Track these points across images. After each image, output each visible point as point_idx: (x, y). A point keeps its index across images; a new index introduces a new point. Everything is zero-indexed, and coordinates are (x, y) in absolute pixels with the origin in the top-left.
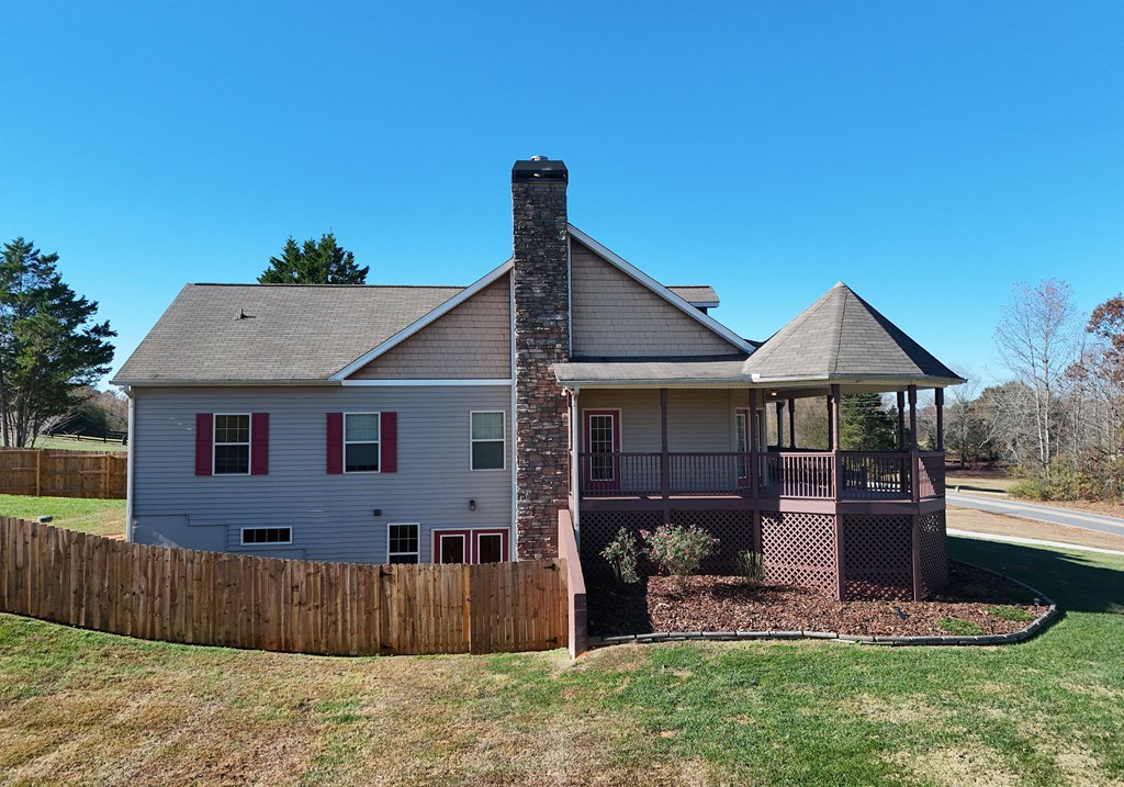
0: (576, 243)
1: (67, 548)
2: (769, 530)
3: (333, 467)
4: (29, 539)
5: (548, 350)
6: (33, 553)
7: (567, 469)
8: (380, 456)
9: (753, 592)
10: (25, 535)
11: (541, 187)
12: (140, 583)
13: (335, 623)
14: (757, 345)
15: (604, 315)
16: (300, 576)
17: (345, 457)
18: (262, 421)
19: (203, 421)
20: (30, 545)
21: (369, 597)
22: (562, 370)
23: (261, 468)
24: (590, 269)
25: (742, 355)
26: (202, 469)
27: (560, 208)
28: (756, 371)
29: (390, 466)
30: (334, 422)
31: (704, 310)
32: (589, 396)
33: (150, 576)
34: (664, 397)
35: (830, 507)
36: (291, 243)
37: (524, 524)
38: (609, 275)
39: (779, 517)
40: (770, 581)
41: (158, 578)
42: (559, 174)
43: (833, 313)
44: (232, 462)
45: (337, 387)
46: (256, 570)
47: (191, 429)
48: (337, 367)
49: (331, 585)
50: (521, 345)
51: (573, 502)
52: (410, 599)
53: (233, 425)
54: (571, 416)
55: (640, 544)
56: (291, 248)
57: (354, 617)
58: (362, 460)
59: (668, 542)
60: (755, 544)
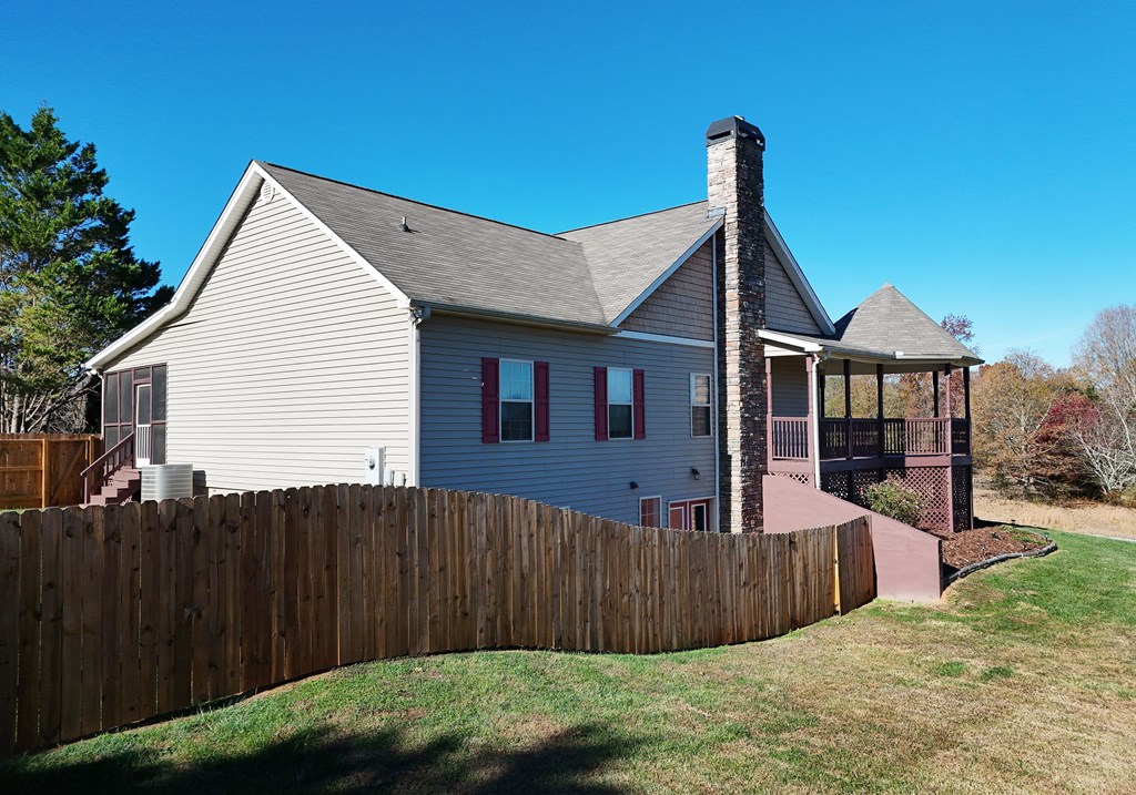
1: (572, 537)
3: (601, 434)
4: (534, 527)
5: (755, 315)
6: (539, 549)
8: (633, 419)
10: (529, 523)
11: (750, 150)
12: (635, 579)
13: (766, 602)
17: (609, 420)
20: (535, 538)
23: (544, 432)
26: (490, 434)
29: (641, 430)
30: (601, 379)
33: (642, 568)
35: (947, 460)
37: (745, 491)
39: (902, 472)
41: (649, 570)
46: (717, 549)
47: (476, 379)
50: (742, 307)
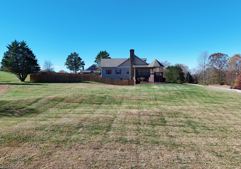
0: (135, 56)
2: (149, 78)
3: (116, 74)
5: (133, 64)
7: (134, 74)
8: (120, 73)
9: (148, 81)
11: (132, 51)
12: (106, 81)
14: (149, 64)
15: (137, 62)
16: (117, 80)
17: (117, 73)
18: (111, 70)
19: (107, 70)
21: (121, 82)
22: (134, 66)
23: (111, 74)
24: (136, 58)
25: (148, 65)
26: (107, 74)
27: (134, 53)
28: (149, 66)
29: (120, 74)
30: (116, 70)
31: (145, 61)
32: (136, 68)
34: (142, 68)
35: (153, 76)
36: (101, 51)
37: (131, 78)
38: (137, 58)
39: (150, 77)
40: (149, 81)
42: (134, 50)
43: (155, 62)
44: (109, 73)
45: (117, 67)
47: (106, 71)
48: (116, 66)
49: (119, 81)
50: (131, 64)
51: (135, 76)
52: (124, 82)
53: (109, 70)
54: (135, 70)
55: (140, 78)
56: (101, 52)
57: (120, 83)
58: (118, 73)
59: (142, 78)
60: (148, 79)
